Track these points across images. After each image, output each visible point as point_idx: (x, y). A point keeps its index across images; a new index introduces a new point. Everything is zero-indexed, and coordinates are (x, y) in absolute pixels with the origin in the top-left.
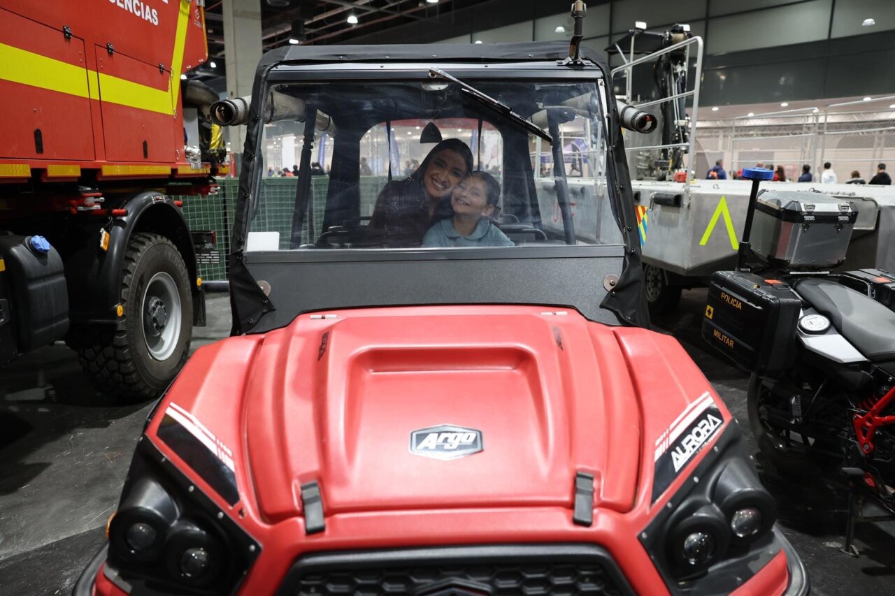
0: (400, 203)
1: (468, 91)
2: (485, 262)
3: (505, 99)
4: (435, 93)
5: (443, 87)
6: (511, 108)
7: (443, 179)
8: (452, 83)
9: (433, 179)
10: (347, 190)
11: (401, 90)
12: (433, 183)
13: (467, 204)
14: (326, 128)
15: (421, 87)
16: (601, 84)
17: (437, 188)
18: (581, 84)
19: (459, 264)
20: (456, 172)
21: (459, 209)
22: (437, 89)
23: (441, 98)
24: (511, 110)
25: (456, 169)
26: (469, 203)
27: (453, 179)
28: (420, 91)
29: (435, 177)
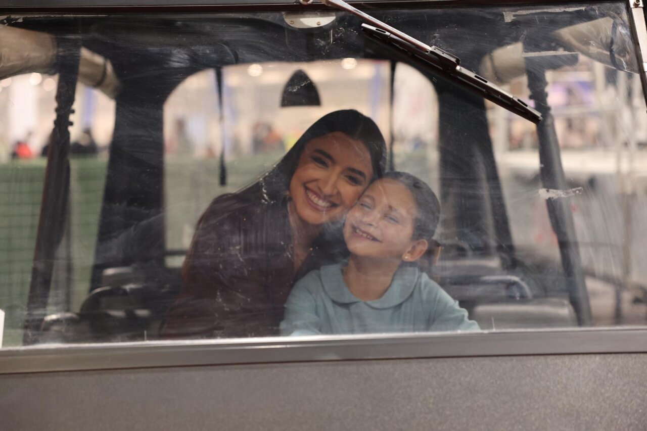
0: (247, 248)
1: (374, 28)
2: (415, 364)
3: (447, 42)
4: (310, 33)
5: (325, 21)
6: (458, 60)
7: (327, 190)
8: (343, 13)
9: (307, 189)
10: (144, 223)
11: (246, 28)
12: (307, 196)
13: (374, 239)
14: (98, 83)
15: (283, 20)
16: (636, 6)
17: (315, 208)
18: (595, 7)
19: (364, 367)
20: (353, 177)
21: (358, 246)
22: (315, 25)
23: (323, 43)
24: (458, 63)
25: (353, 170)
26: (379, 238)
27: (348, 190)
28: (280, 29)
29: (310, 185)
